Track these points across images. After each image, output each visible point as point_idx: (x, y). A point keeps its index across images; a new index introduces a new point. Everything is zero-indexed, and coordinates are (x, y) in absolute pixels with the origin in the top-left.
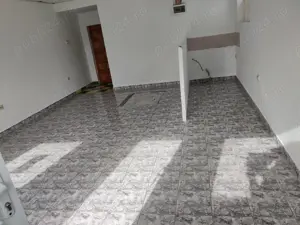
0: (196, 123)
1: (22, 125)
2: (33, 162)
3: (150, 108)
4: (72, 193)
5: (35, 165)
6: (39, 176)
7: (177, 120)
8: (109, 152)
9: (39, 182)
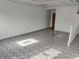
0: (72, 48)
1: (31, 33)
2: (28, 42)
3: (61, 38)
4: (30, 53)
5: (28, 43)
6: (27, 46)
7: (66, 45)
8: (44, 47)
9: (26, 47)
